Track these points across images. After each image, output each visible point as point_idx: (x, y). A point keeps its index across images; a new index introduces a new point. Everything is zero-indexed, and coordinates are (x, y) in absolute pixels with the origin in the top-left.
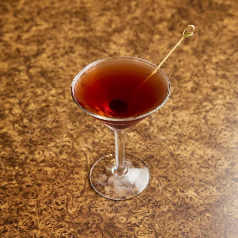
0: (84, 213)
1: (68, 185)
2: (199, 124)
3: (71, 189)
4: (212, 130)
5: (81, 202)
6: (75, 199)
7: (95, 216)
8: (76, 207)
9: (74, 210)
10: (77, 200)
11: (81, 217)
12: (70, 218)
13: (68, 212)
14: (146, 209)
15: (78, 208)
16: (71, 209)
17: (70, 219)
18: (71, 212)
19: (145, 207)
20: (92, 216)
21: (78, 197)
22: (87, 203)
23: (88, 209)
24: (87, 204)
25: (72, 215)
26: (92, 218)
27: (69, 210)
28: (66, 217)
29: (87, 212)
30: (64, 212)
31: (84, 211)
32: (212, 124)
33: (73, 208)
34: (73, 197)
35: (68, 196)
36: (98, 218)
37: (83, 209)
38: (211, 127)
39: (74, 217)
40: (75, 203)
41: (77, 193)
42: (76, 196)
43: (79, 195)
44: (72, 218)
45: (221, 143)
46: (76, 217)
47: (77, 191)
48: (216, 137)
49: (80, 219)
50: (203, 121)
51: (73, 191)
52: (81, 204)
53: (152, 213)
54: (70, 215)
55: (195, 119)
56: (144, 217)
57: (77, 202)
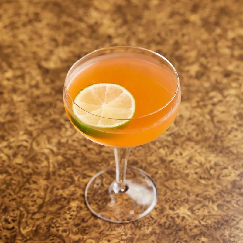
0: (41, 233)
1: (23, 198)
2: (202, 121)
3: (26, 202)
4: (219, 129)
5: (38, 219)
6: (30, 215)
7: (55, 238)
8: (31, 226)
9: (28, 229)
10: (33, 217)
11: (37, 239)
12: (23, 239)
13: (20, 232)
14: (122, 230)
15: (33, 227)
16: (24, 228)
17: (23, 241)
18: (24, 232)
19: (121, 228)
20: (51, 238)
21: (34, 214)
22: (46, 221)
23: (47, 229)
24: (45, 223)
25: (25, 235)
26: (51, 240)
27: (21, 229)
28: (17, 238)
29: (45, 232)
30: (15, 231)
31: (41, 231)
32: (220, 122)
33: (27, 227)
34: (28, 213)
35: (21, 211)
36: (59, 240)
37: (41, 228)
38: (218, 125)
39: (28, 238)
40: (29, 221)
41: (33, 208)
42: (32, 211)
43: (36, 210)
44: (25, 239)
45: (229, 147)
46: (31, 239)
47: (33, 206)
48: (223, 139)
49: (35, 241)
50: (208, 117)
51: (29, 206)
52: (38, 223)
53: (131, 236)
54: (22, 235)
55: (197, 114)
56: (119, 240)
57: (32, 219)
